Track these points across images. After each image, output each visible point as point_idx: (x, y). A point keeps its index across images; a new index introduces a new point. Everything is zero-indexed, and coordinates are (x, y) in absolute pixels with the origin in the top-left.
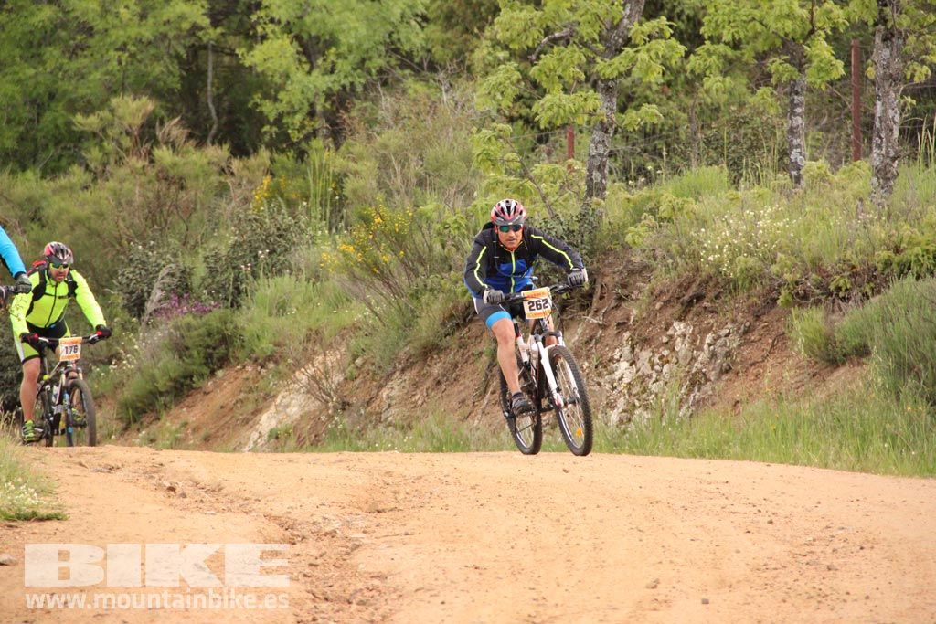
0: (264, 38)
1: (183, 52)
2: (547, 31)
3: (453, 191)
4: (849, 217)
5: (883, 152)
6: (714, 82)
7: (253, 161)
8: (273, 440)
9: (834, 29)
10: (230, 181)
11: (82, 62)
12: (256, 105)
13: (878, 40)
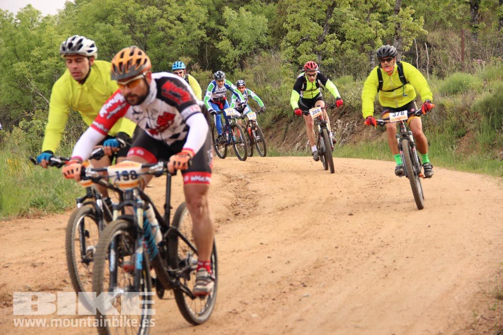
0: (222, 40)
1: (199, 44)
2: (302, 37)
6: (349, 51)
9: (383, 36)
11: (171, 47)
12: (220, 59)
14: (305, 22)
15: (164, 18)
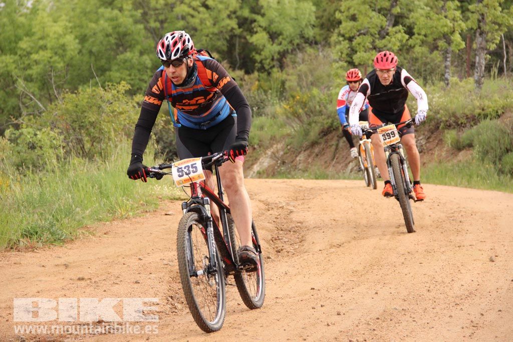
0: (256, 32)
1: (228, 37)
2: (358, 31)
3: (323, 87)
4: (465, 98)
5: (479, 74)
6: (418, 49)
7: (252, 76)
8: (258, 175)
9: (462, 31)
10: (244, 83)
12: (253, 56)
13: (478, 35)
14: (364, 12)
15: (185, 4)
